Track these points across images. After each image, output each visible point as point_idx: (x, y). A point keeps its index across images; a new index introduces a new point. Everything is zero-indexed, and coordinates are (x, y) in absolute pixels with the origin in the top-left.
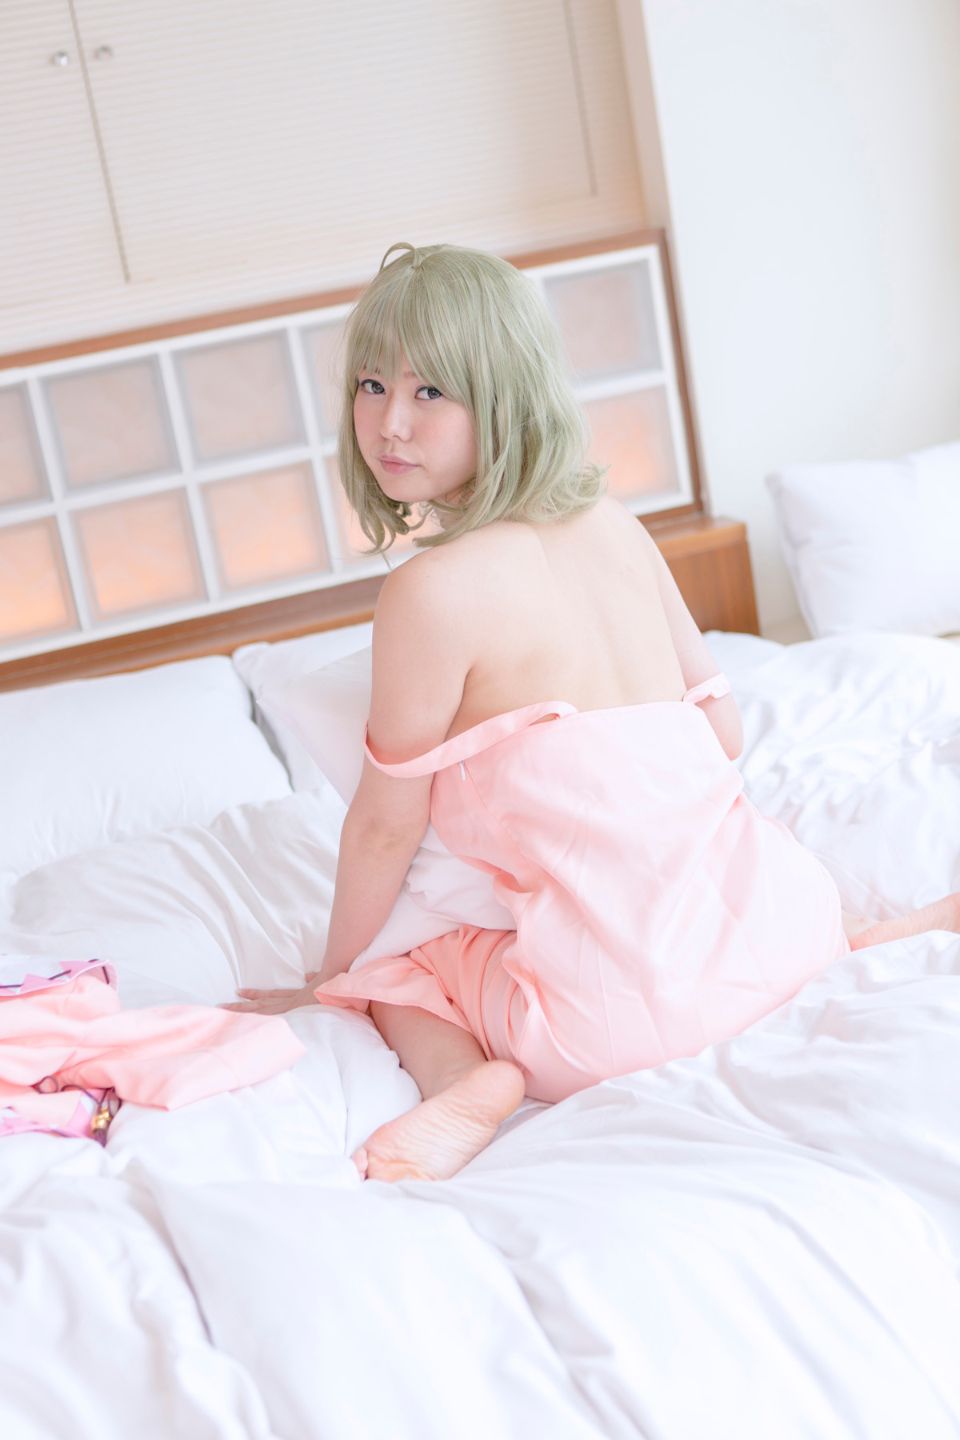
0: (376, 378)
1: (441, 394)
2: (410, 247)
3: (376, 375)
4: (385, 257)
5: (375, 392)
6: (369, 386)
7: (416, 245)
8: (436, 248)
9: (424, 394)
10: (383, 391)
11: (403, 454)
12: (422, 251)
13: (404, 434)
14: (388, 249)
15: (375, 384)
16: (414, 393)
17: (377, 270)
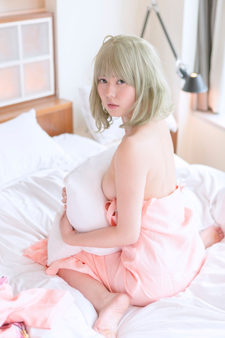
0: (104, 78)
1: (124, 82)
2: (112, 36)
3: (104, 77)
4: (104, 40)
5: (104, 83)
6: (102, 81)
7: (114, 36)
8: (120, 36)
9: (120, 82)
10: (106, 82)
11: (114, 102)
12: (115, 37)
13: (114, 95)
14: (105, 37)
15: (104, 80)
16: (116, 82)
17: (102, 44)
